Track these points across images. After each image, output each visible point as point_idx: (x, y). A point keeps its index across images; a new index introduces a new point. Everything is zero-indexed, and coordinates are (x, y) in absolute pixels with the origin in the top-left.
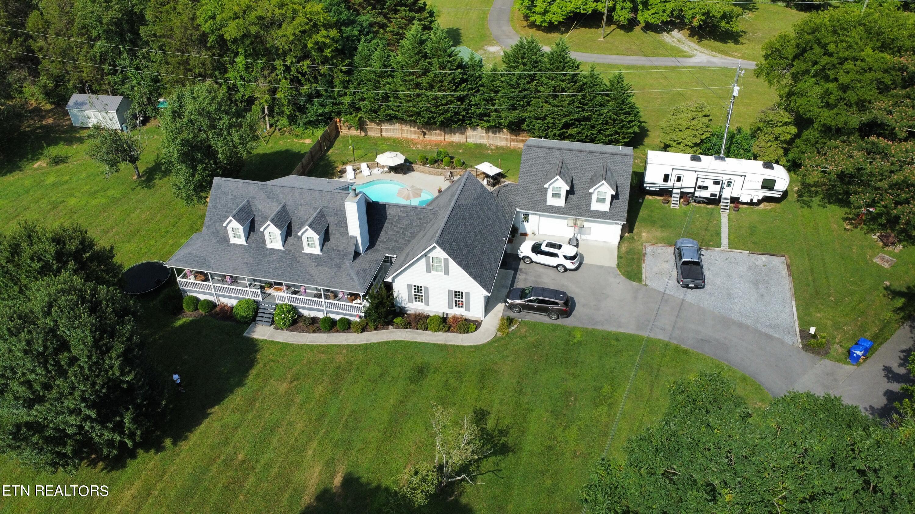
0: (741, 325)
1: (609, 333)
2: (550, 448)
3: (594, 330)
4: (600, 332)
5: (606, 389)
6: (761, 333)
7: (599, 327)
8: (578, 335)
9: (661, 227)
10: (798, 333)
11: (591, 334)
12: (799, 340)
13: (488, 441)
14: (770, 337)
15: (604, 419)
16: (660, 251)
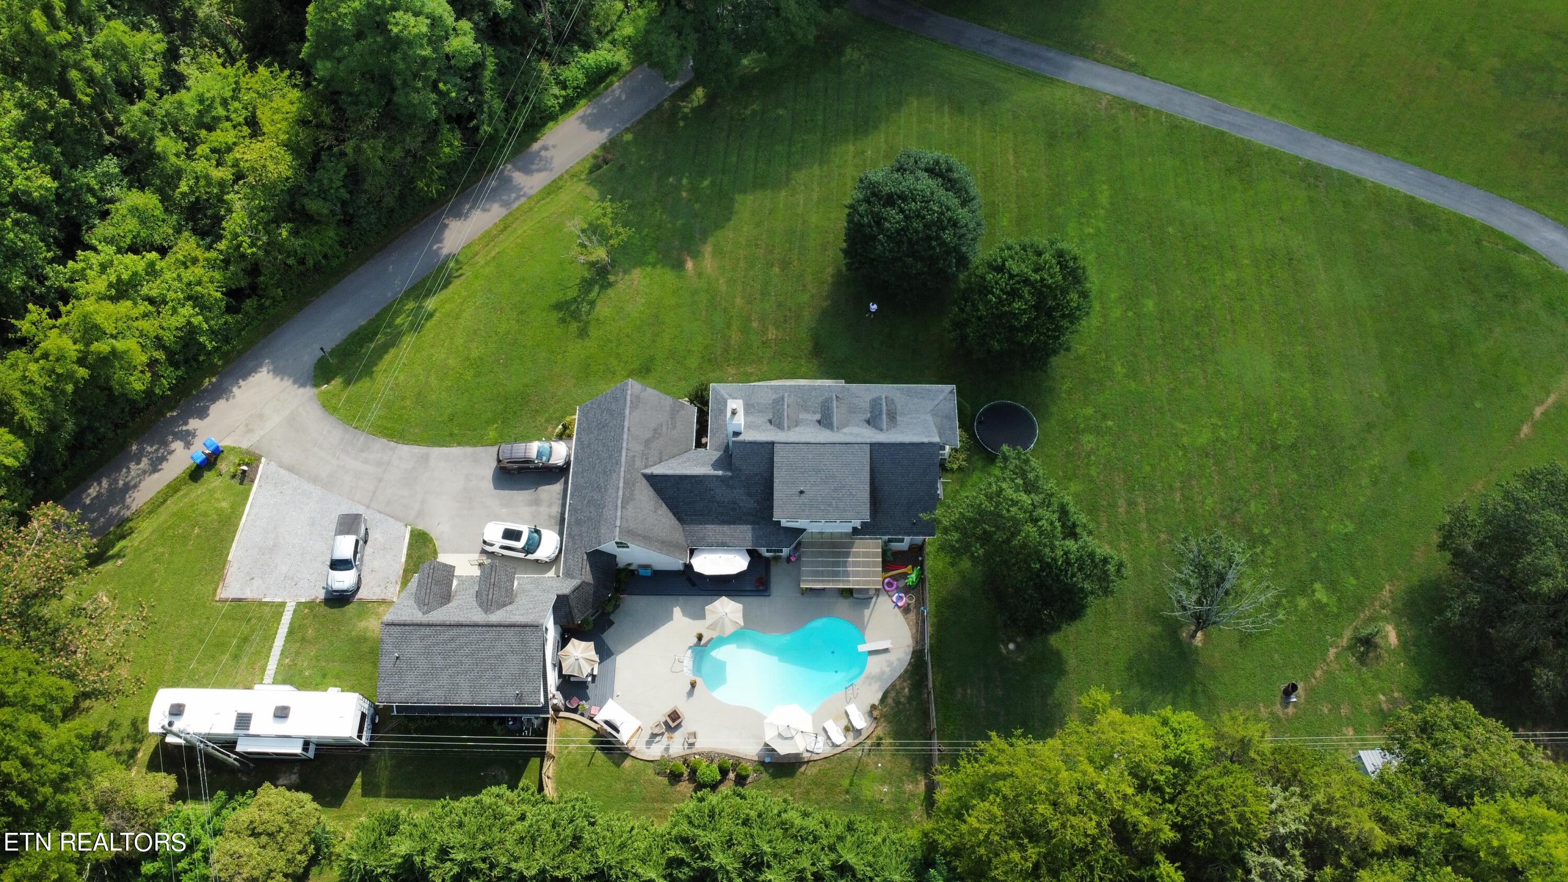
0: (314, 480)
1: (459, 444)
2: (522, 313)
3: (475, 446)
4: (468, 444)
5: (469, 375)
6: (297, 474)
7: (469, 450)
8: (492, 434)
9: (366, 639)
10: (258, 477)
11: (479, 441)
12: (261, 466)
13: (574, 312)
14: (291, 469)
15: (474, 345)
16: (378, 590)
